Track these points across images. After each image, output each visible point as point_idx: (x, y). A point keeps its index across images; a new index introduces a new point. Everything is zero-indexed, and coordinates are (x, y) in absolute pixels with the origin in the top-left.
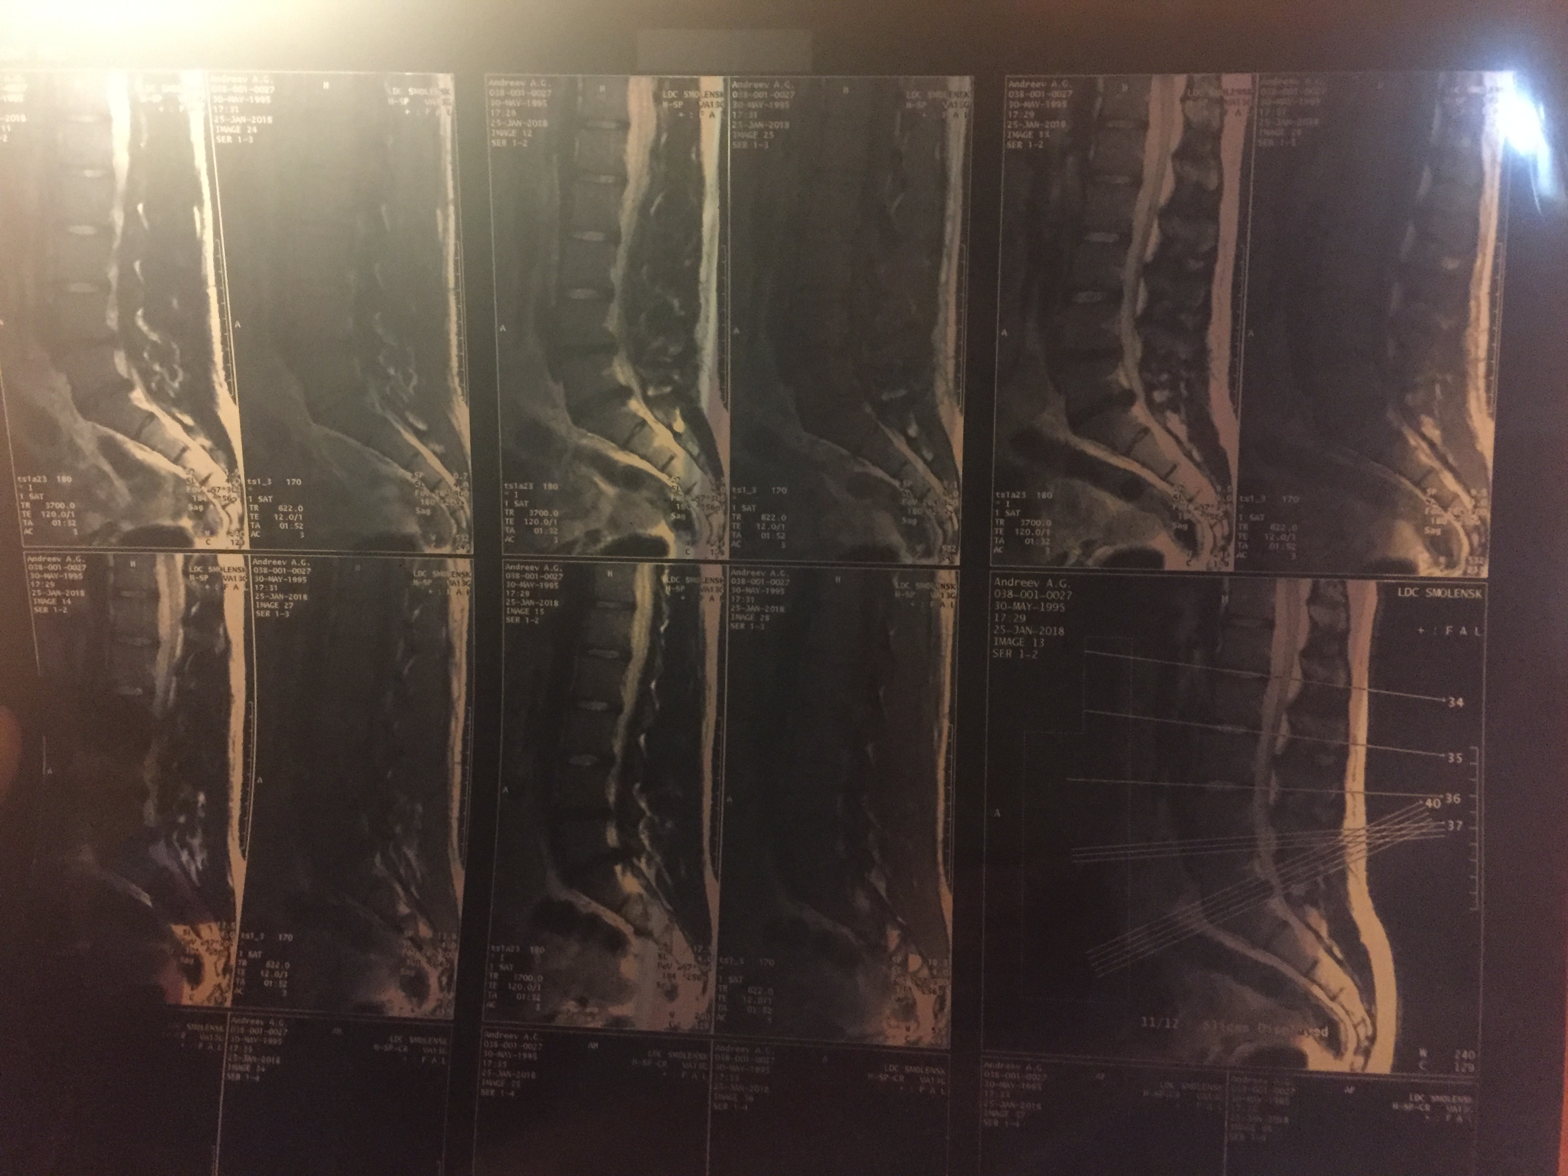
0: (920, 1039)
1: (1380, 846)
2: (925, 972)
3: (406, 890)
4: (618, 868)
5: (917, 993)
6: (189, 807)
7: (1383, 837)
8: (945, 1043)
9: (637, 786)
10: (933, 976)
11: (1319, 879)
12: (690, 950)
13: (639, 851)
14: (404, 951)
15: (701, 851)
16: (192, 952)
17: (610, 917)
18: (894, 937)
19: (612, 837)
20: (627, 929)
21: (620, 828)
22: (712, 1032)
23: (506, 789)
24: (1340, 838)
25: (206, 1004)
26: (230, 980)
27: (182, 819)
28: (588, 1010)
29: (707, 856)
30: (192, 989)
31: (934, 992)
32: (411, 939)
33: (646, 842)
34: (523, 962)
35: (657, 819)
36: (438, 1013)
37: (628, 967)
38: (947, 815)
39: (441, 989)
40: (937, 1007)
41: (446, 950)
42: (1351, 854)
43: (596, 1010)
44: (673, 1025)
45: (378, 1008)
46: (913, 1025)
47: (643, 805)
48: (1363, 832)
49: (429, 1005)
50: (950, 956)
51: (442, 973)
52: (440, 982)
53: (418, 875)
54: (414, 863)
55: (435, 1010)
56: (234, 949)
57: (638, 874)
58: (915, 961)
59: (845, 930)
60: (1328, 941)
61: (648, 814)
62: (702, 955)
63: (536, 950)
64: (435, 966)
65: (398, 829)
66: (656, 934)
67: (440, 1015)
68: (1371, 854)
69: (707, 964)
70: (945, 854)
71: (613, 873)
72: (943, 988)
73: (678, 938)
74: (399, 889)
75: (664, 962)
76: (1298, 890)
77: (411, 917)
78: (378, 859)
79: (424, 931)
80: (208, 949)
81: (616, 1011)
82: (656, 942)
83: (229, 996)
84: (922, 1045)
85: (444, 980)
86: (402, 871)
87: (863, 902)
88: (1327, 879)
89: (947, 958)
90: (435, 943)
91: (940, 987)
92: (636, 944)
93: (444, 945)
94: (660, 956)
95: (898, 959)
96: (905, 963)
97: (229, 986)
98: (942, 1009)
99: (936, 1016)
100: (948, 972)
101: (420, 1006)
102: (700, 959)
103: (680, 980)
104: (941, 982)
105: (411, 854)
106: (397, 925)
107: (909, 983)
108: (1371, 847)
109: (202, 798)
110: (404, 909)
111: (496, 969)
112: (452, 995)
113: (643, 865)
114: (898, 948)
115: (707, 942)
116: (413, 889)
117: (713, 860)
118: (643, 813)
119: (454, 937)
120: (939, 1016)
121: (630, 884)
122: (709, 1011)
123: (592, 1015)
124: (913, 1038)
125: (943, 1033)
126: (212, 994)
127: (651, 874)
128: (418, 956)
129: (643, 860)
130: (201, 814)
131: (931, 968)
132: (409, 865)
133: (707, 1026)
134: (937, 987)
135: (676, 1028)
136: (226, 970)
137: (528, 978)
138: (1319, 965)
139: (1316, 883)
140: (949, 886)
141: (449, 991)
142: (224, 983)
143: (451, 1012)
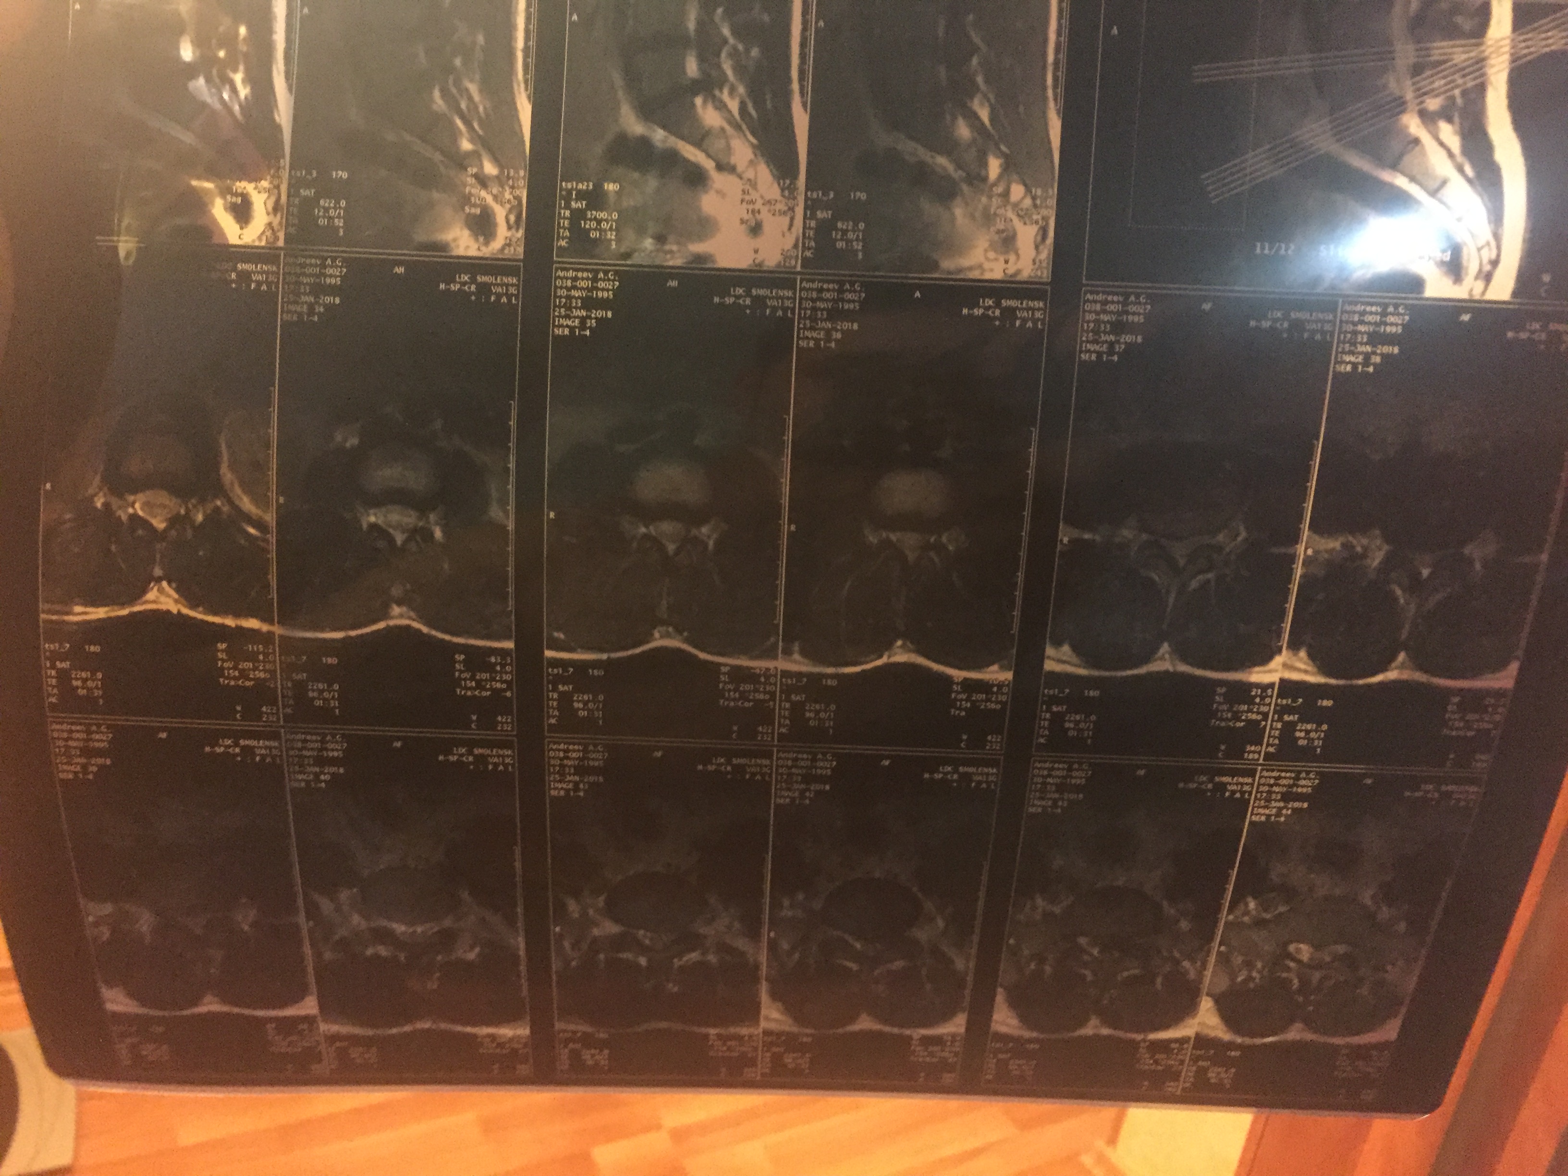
0: (1018, 272)
1: (1525, 56)
2: (1028, 202)
3: (468, 123)
4: (698, 101)
5: (1017, 223)
6: (229, 41)
7: (1528, 47)
8: (1045, 275)
9: (720, 11)
10: (1035, 206)
11: (1457, 92)
12: (776, 185)
13: (722, 81)
14: (467, 190)
15: (789, 80)
16: (239, 191)
17: (691, 153)
18: (994, 166)
19: (692, 68)
20: (709, 165)
21: (702, 59)
22: (799, 269)
23: (575, 17)
24: (1483, 48)
25: (257, 243)
26: (282, 218)
27: (222, 54)
28: (667, 247)
29: (795, 86)
30: (242, 228)
31: (1037, 222)
32: (476, 176)
33: (729, 73)
34: (596, 199)
35: (740, 47)
36: (506, 251)
37: (709, 203)
38: (1059, 34)
39: (509, 228)
40: (1039, 238)
41: (513, 187)
42: (1493, 66)
43: (675, 248)
44: (757, 261)
45: (442, 247)
46: (1012, 258)
47: (726, 31)
48: (1508, 41)
49: (496, 245)
50: (1056, 185)
51: (510, 211)
52: (508, 221)
53: (481, 109)
54: (477, 97)
55: (502, 249)
56: (284, 188)
57: (721, 106)
58: (1017, 191)
59: (942, 161)
60: (1460, 158)
61: (731, 41)
62: (789, 191)
63: (611, 187)
64: (502, 204)
65: (458, 62)
66: (740, 169)
67: (509, 253)
68: (1513, 65)
69: (795, 198)
70: (1056, 79)
71: (693, 105)
72: (1045, 219)
73: (764, 174)
74: (459, 123)
75: (747, 198)
76: (1433, 104)
77: (475, 154)
78: (437, 94)
79: (490, 169)
80: (255, 188)
81: (697, 248)
82: (740, 177)
83: (281, 235)
84: (1019, 278)
85: (512, 218)
86: (463, 105)
87: (963, 131)
88: (1464, 93)
89: (1052, 187)
90: (500, 180)
91: (1043, 218)
92: (718, 180)
93: (511, 182)
94: (743, 191)
95: (1000, 189)
96: (1006, 194)
97: (280, 223)
98: (1044, 237)
99: (1037, 247)
100: (1053, 202)
101: (487, 243)
102: (786, 193)
103: (765, 216)
104: (1044, 212)
105: (473, 88)
106: (460, 162)
107: (1010, 214)
108: (1514, 59)
109: (243, 30)
110: (466, 145)
111: (568, 206)
112: (520, 233)
113: (725, 96)
114: (1000, 177)
115: (795, 176)
116: (476, 125)
117: (802, 93)
118: (725, 41)
119: (522, 173)
120: (1041, 247)
121: (711, 117)
122: (796, 246)
123: (671, 252)
124: (1011, 271)
125: (1044, 264)
126: (264, 232)
127: (734, 106)
128: (483, 193)
129: (726, 91)
130: (244, 48)
131: (1034, 198)
132: (470, 98)
133: (793, 262)
134: (1039, 217)
135: (760, 265)
136: (276, 209)
137: (602, 215)
138: (1448, 185)
139: (1452, 99)
140: (1058, 113)
141: (517, 230)
142: (276, 221)
143: (521, 250)
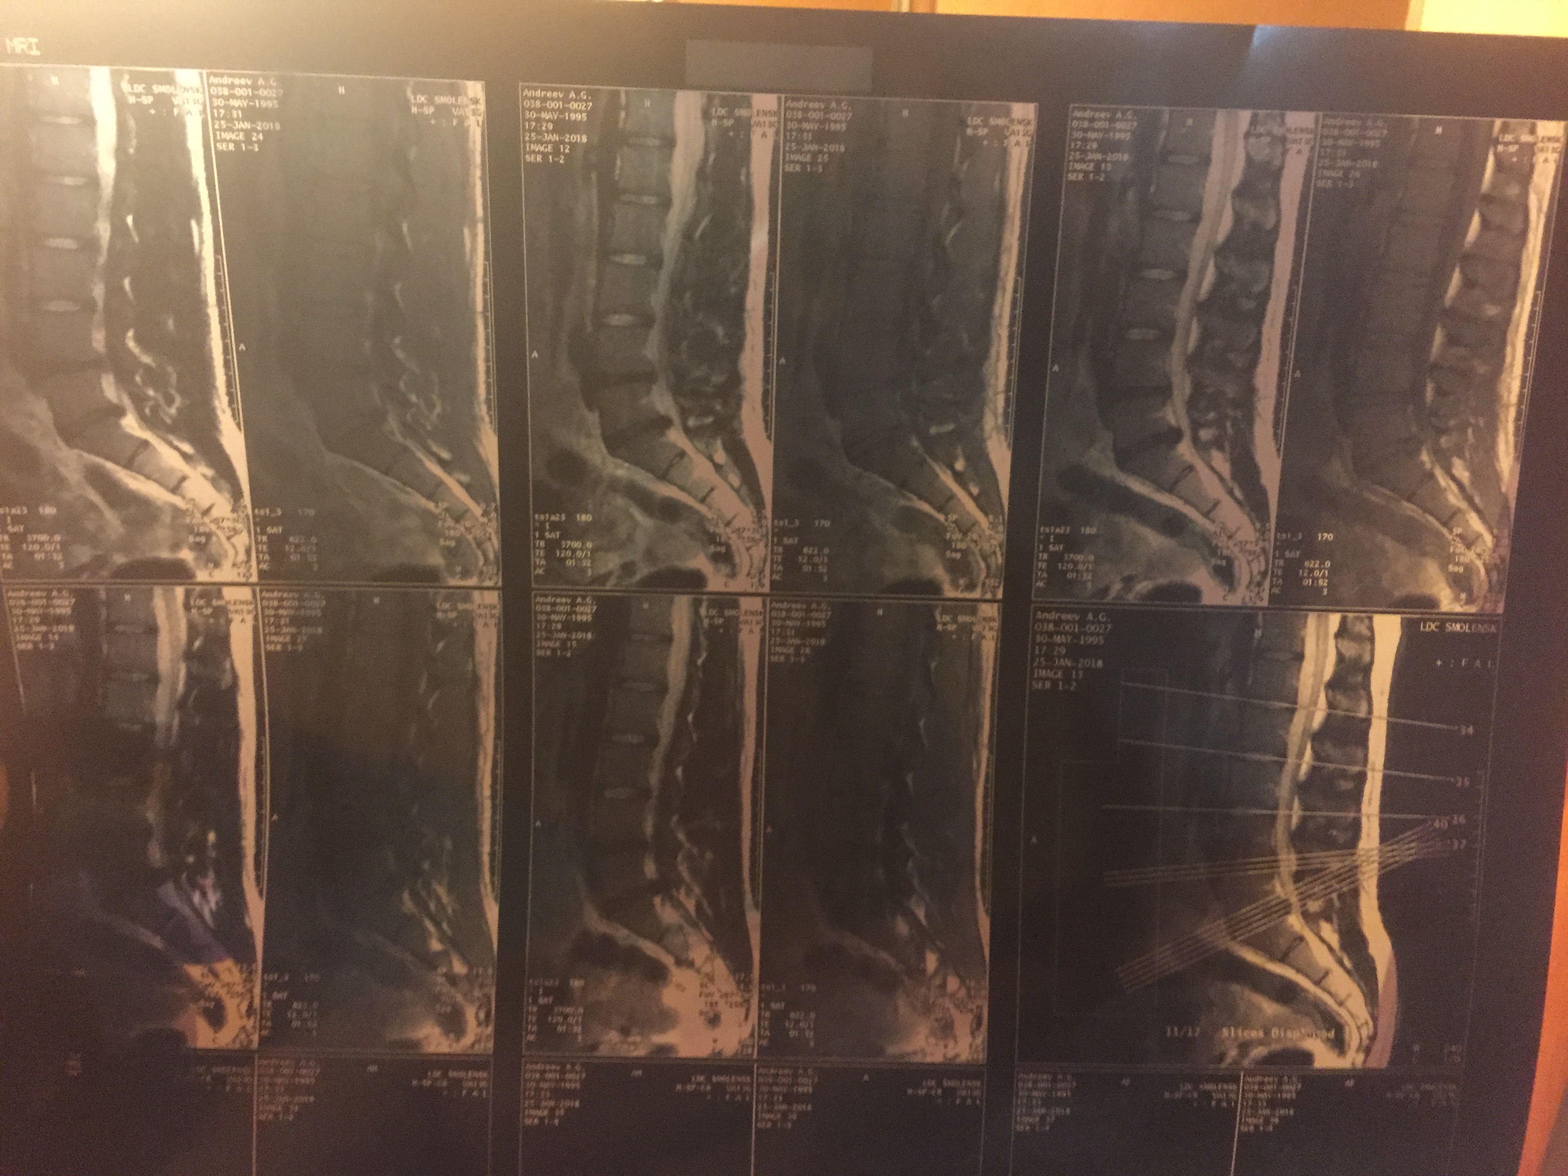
0: (957, 1056)
1: (1391, 864)
2: (963, 993)
3: (437, 924)
4: (657, 900)
5: (954, 1012)
6: (199, 846)
7: (1394, 857)
8: (982, 1057)
9: (675, 818)
10: (969, 996)
11: (1334, 896)
12: (731, 979)
13: (679, 882)
14: (438, 988)
15: (741, 881)
16: (212, 995)
17: (649, 948)
18: (931, 961)
19: (650, 869)
20: (668, 960)
21: (658, 861)
22: (755, 1056)
23: (538, 824)
24: (1355, 858)
25: (230, 1047)
26: (255, 1022)
27: (191, 859)
28: (631, 1039)
29: (747, 887)
30: (216, 1032)
31: (971, 1010)
32: (445, 975)
33: (685, 874)
34: (562, 995)
35: (695, 851)
36: (477, 1046)
37: (669, 997)
38: (984, 842)
39: (479, 1024)
40: (974, 1026)
41: (482, 986)
42: (1364, 873)
43: (638, 1039)
44: (717, 1050)
45: (415, 1045)
46: (951, 1044)
47: (681, 836)
48: (1376, 852)
49: (468, 1039)
50: (987, 977)
51: (480, 1008)
52: (477, 1017)
53: (450, 911)
54: (445, 899)
55: (473, 1045)
56: (257, 991)
57: (678, 906)
58: (953, 983)
59: (884, 955)
60: (1339, 952)
61: (687, 845)
62: (744, 984)
63: (576, 983)
64: (472, 1002)
65: (426, 866)
66: (698, 962)
67: (479, 1049)
68: (1383, 872)
69: (749, 991)
70: (983, 881)
71: (652, 906)
72: (980, 1008)
73: (720, 967)
74: (429, 925)
75: (706, 991)
76: (1314, 906)
77: (445, 954)
78: (406, 896)
79: (459, 968)
80: (228, 992)
81: (659, 1039)
82: (698, 971)
83: (256, 1038)
84: (958, 1061)
85: (482, 1015)
86: (432, 906)
87: (902, 928)
88: (1341, 896)
89: (984, 979)
90: (470, 978)
91: (978, 1007)
92: (678, 975)
93: (480, 980)
94: (702, 985)
95: (938, 981)
96: (943, 986)
97: (254, 1027)
98: (979, 1024)
99: (973, 1033)
100: (985, 993)
101: (458, 1040)
102: (742, 986)
103: (722, 1007)
104: (979, 1002)
105: (441, 891)
106: (431, 962)
107: (948, 1003)
108: (1383, 866)
109: (212, 837)
110: (436, 946)
111: (535, 1002)
112: (490, 1030)
113: (682, 895)
114: (936, 972)
115: (749, 968)
116: (445, 926)
117: (754, 891)
118: (680, 846)
119: (490, 971)
120: (976, 1034)
121: (668, 915)
122: (752, 1035)
123: (634, 1043)
124: (951, 1053)
125: (980, 1049)
126: (237, 1036)
127: (690, 905)
128: (453, 991)
129: (683, 891)
130: (213, 854)
131: (968, 990)
132: (439, 900)
133: (750, 1051)
134: (974, 1007)
135: (720, 1053)
136: (250, 1011)
137: (568, 1010)
138: (1330, 975)
139: (1331, 900)
140: (987, 911)
141: (487, 1026)
142: (250, 1024)
143: (491, 1045)
